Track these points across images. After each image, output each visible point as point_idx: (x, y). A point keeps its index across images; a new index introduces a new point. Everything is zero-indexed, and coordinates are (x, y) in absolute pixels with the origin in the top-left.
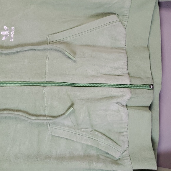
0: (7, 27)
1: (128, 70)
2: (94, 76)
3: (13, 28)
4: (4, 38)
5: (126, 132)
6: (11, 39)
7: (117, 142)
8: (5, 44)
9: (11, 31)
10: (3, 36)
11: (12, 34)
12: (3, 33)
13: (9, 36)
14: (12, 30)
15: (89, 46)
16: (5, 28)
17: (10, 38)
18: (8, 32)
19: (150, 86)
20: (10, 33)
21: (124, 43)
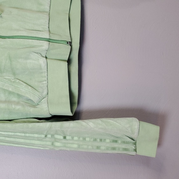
1: (49, 28)
2: (18, 30)
5: (46, 81)
7: (37, 89)
15: (17, 8)
19: (68, 42)
21: (48, 8)
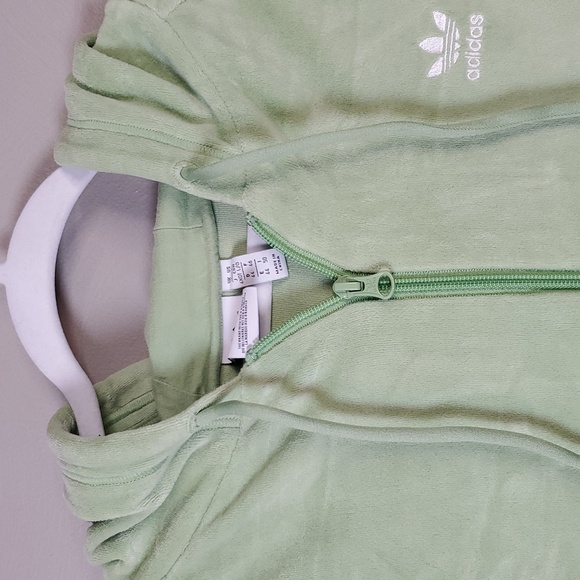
0: (449, 14)
3: (477, 20)
4: (436, 70)
6: (470, 71)
8: (442, 97)
9: (465, 33)
10: (433, 57)
11: (475, 45)
12: (429, 44)
13: (462, 60)
14: (472, 29)
16: (440, 19)
17: (466, 68)
18: (455, 41)
20: (464, 45)
